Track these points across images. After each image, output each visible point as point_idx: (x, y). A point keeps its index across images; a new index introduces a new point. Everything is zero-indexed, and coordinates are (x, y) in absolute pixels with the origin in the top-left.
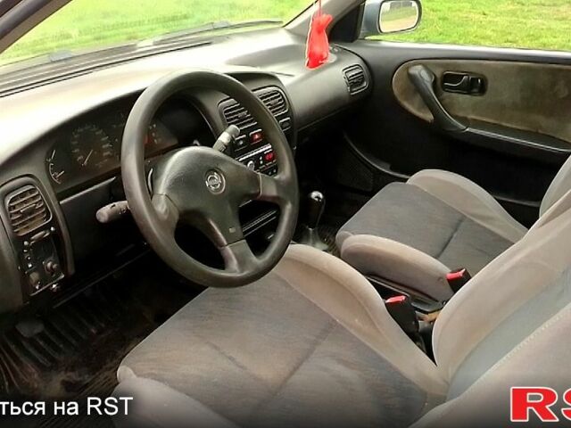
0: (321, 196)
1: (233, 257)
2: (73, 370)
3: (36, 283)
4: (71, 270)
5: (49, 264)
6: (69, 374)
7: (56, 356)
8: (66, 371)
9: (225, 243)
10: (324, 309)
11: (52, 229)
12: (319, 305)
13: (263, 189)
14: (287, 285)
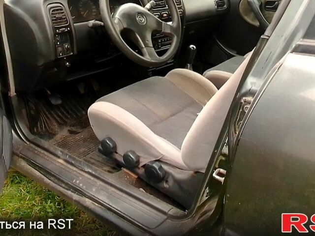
0: (195, 47)
1: (147, 53)
2: (73, 126)
3: (61, 52)
4: (76, 52)
5: (66, 46)
6: (72, 128)
7: (66, 120)
8: (70, 126)
9: (144, 46)
10: (191, 96)
11: (69, 29)
12: (188, 94)
13: (164, 30)
14: (174, 85)
